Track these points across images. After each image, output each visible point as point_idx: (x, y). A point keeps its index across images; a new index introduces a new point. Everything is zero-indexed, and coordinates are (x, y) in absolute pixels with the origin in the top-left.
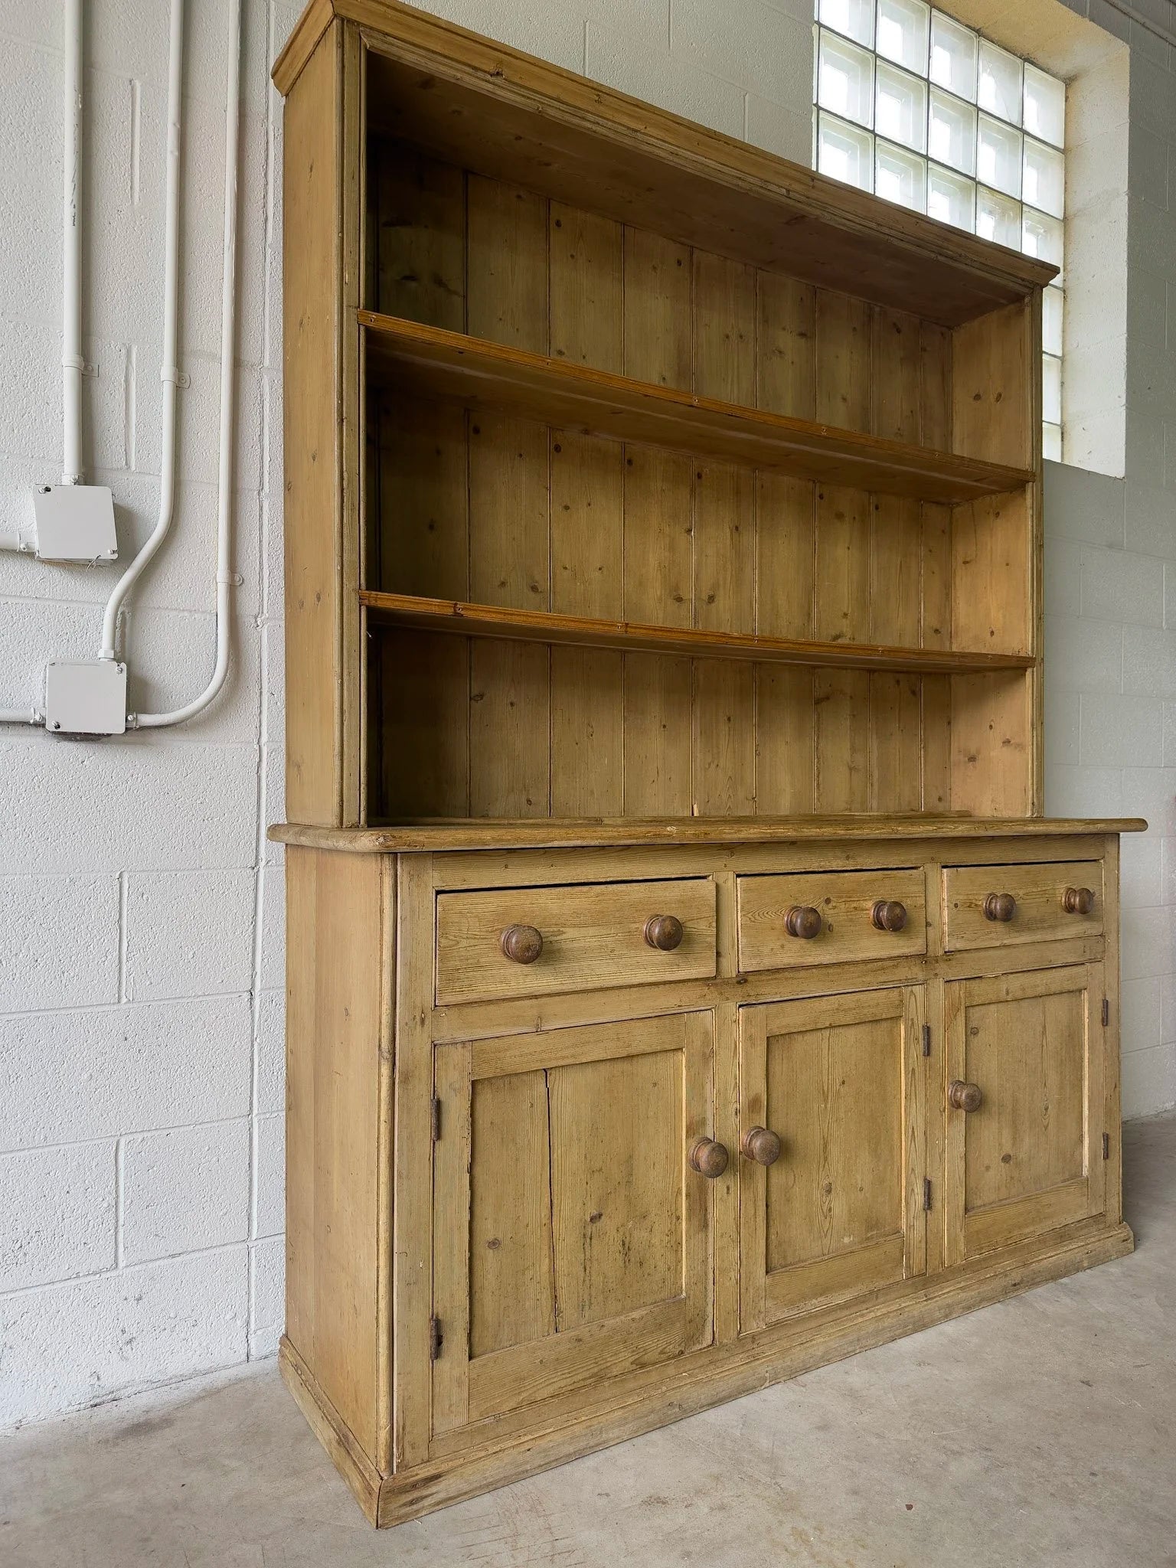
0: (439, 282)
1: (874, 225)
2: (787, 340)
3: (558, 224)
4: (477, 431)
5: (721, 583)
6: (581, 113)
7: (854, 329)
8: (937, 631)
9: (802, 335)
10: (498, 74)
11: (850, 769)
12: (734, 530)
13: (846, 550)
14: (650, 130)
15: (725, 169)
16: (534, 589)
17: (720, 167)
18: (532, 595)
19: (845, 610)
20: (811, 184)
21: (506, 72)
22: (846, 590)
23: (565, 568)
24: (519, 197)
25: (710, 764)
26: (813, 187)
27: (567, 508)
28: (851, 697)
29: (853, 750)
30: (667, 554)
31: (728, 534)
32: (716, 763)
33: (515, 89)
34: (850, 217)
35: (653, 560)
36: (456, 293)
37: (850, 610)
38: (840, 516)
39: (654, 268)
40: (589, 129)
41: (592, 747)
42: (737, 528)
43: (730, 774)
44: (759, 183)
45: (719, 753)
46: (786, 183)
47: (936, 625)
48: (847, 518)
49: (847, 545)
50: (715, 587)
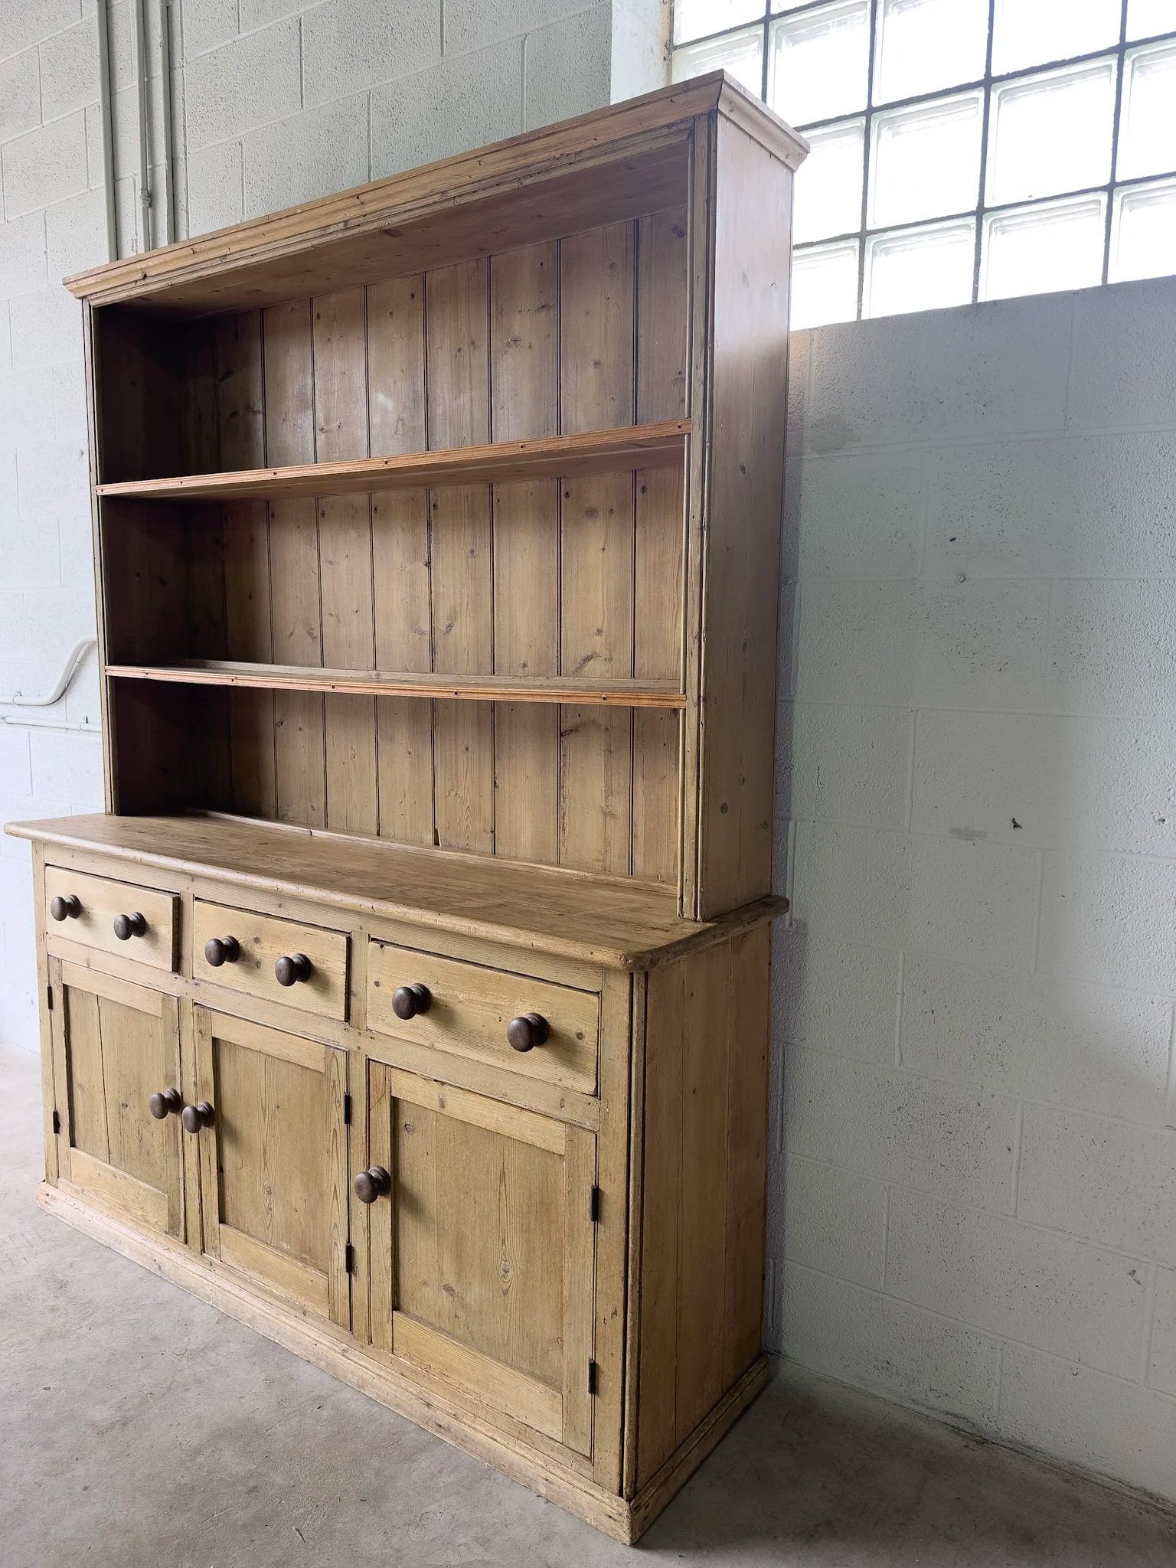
0: (248, 408)
2: (524, 323)
3: (318, 316)
4: (273, 517)
5: (457, 611)
6: (191, 269)
9: (542, 308)
10: (145, 276)
11: (605, 814)
12: (469, 554)
13: (600, 553)
16: (312, 635)
18: (310, 640)
19: (599, 627)
20: (357, 202)
21: (149, 272)
22: (599, 602)
23: (332, 616)
24: (292, 310)
25: (449, 793)
26: (362, 203)
27: (331, 564)
28: (607, 729)
29: (609, 791)
30: (408, 589)
31: (464, 561)
32: (455, 791)
33: (155, 280)
35: (396, 598)
37: (605, 625)
38: (592, 513)
39: (391, 314)
41: (355, 768)
42: (472, 551)
43: (468, 804)
45: (457, 782)
46: (340, 217)
48: (601, 514)
49: (601, 547)
50: (453, 616)
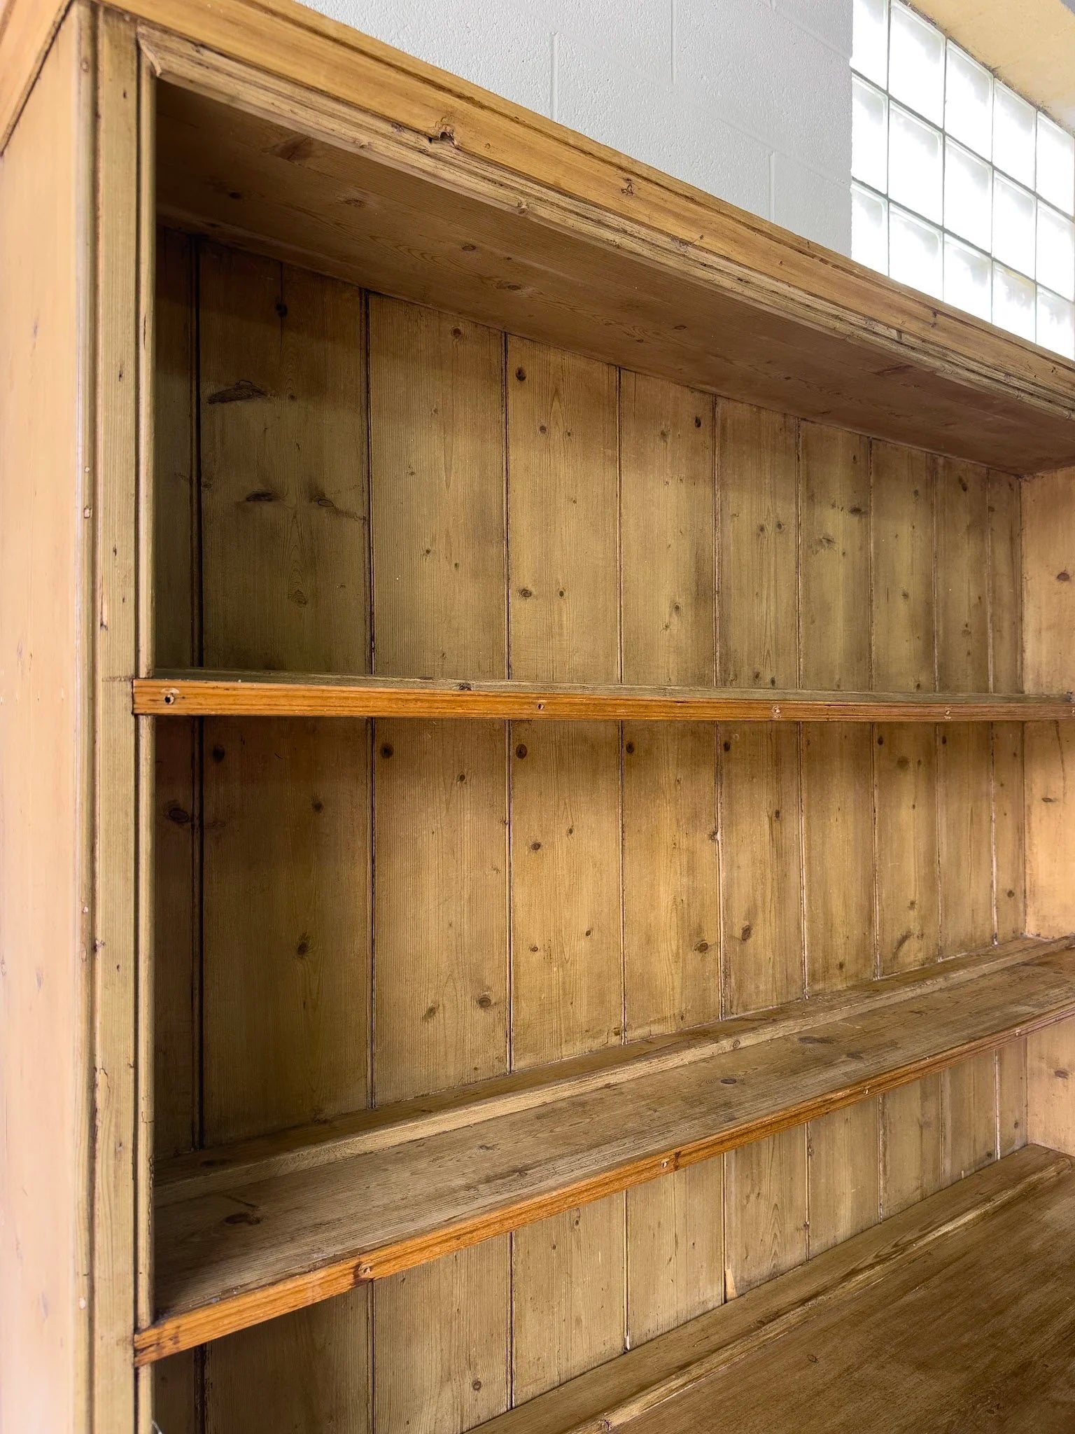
0: (319, 498)
1: (1001, 377)
2: (836, 522)
3: (521, 376)
4: (387, 752)
5: (759, 903)
6: (595, 213)
7: (916, 493)
8: (1011, 894)
9: (856, 511)
10: (444, 137)
11: (921, 1127)
12: (774, 818)
13: (911, 810)
14: (708, 242)
15: (818, 304)
16: (484, 1002)
17: (809, 300)
18: (480, 1013)
19: (912, 898)
20: (932, 320)
21: (460, 135)
22: (913, 869)
23: (535, 949)
24: (456, 332)
25: (748, 1197)
26: (934, 325)
27: (537, 846)
29: (924, 1097)
30: (685, 880)
31: (767, 827)
32: (757, 1191)
33: (474, 165)
34: (974, 366)
35: (665, 897)
36: (348, 514)
37: (917, 895)
38: (902, 764)
39: (663, 435)
40: (608, 242)
41: (578, 1242)
42: (777, 813)
43: (775, 1200)
44: (862, 323)
45: (760, 1173)
47: (1009, 887)
48: (911, 765)
49: (912, 803)
50: (751, 913)
